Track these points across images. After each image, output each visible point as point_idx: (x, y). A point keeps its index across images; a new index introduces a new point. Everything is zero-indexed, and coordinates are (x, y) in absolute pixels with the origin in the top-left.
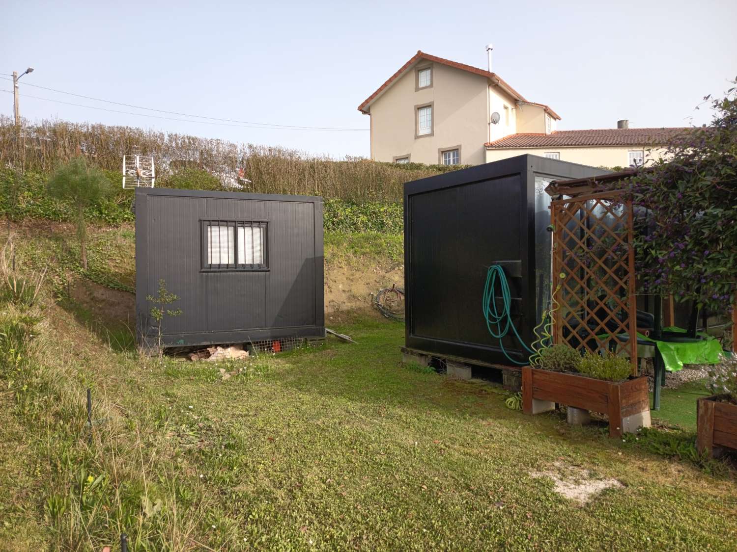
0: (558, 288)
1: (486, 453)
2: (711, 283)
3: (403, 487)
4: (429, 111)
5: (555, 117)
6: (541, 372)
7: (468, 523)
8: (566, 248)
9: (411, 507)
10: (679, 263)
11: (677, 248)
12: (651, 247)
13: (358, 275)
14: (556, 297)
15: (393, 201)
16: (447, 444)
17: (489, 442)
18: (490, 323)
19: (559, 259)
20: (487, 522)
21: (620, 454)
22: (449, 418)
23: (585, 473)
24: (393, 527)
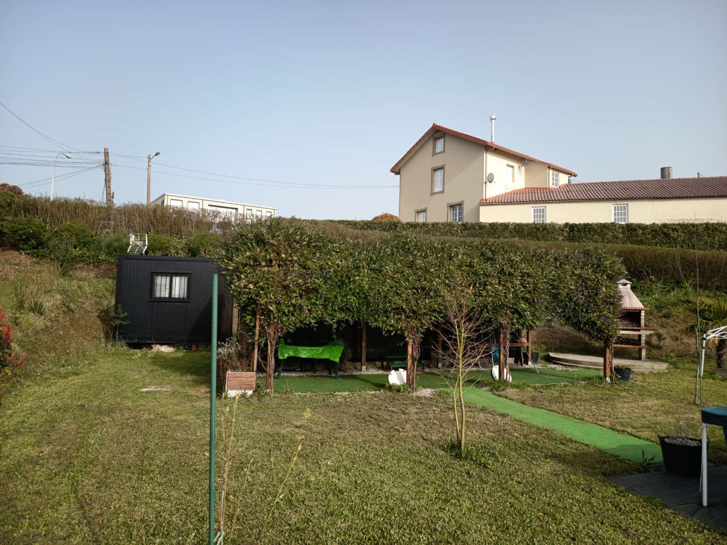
4: (442, 171)
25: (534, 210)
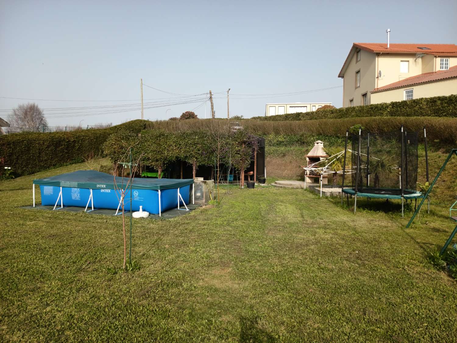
25: (406, 92)
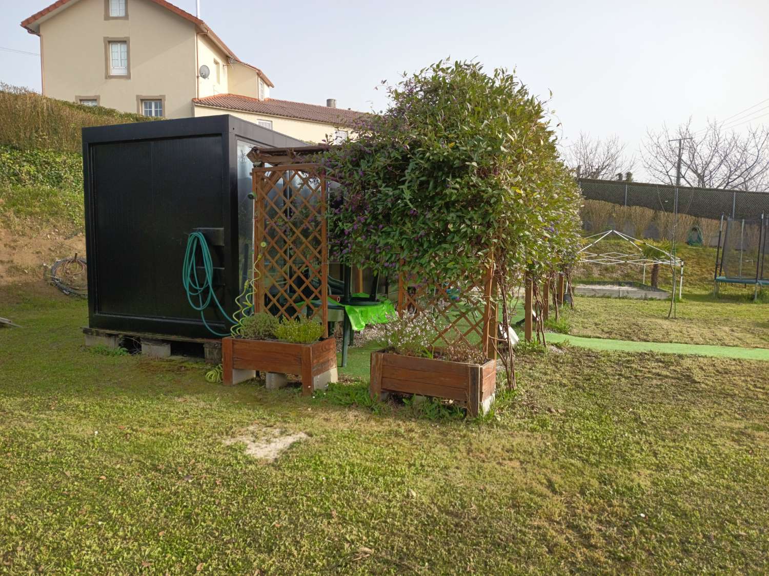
0: (259, 257)
1: (179, 430)
2: (384, 253)
3: (76, 483)
4: (123, 48)
5: (269, 85)
6: (241, 342)
7: (152, 504)
8: (267, 217)
9: (84, 502)
10: (360, 235)
11: (360, 221)
12: (339, 219)
13: (22, 241)
14: (257, 266)
15: (73, 151)
16: (135, 428)
17: (183, 418)
18: (190, 295)
19: (261, 229)
20: (173, 498)
21: (309, 409)
22: (139, 400)
23: (277, 432)
24: (60, 529)
